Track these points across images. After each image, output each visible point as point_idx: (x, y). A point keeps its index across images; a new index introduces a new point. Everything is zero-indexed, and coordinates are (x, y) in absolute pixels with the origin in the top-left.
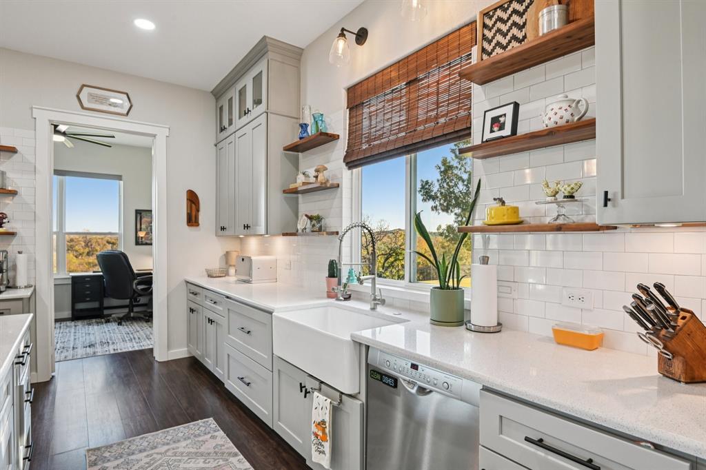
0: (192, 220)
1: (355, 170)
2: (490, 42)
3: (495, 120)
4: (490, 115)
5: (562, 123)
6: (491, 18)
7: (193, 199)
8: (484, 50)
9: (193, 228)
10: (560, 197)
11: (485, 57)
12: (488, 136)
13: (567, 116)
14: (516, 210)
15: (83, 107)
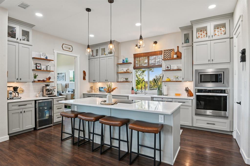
0: (84, 78)
1: (135, 70)
2: (165, 57)
3: (167, 67)
4: (166, 66)
5: (177, 69)
6: (165, 51)
7: (84, 73)
8: (164, 54)
9: (84, 80)
10: (176, 78)
11: (164, 59)
12: (166, 69)
13: (177, 68)
14: (170, 79)
15: (63, 49)
